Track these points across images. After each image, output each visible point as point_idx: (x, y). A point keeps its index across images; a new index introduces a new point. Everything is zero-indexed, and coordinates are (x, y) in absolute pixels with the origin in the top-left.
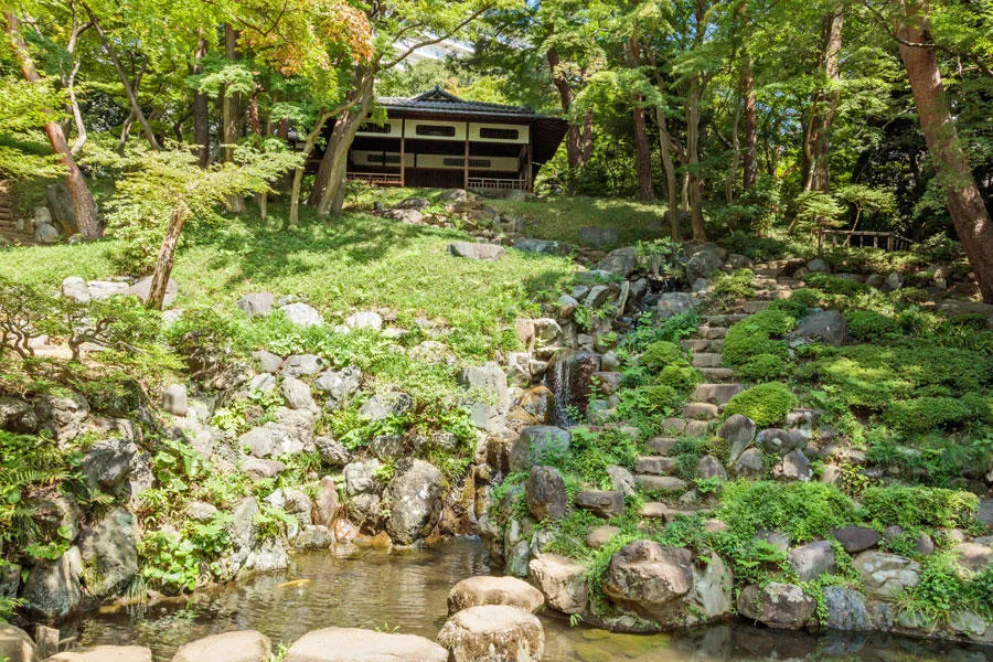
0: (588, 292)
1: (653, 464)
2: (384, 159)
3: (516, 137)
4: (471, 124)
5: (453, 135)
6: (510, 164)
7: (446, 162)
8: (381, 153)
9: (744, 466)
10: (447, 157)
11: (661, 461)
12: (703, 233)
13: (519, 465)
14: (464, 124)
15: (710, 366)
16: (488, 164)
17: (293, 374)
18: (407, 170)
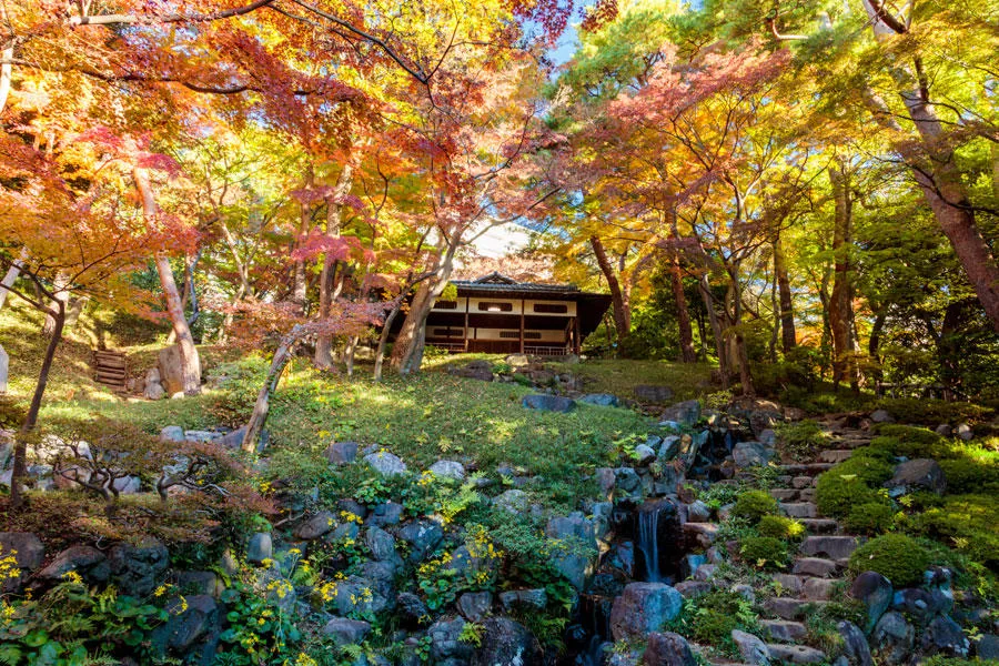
0: (662, 442)
1: (779, 629)
2: (448, 332)
3: (565, 311)
4: (526, 301)
5: (511, 310)
6: (559, 336)
7: (502, 334)
8: (446, 328)
9: (886, 633)
10: (504, 330)
11: (788, 626)
12: (753, 390)
13: (626, 629)
14: (520, 301)
15: (808, 517)
16: (538, 336)
17: (377, 523)
18: (470, 341)
